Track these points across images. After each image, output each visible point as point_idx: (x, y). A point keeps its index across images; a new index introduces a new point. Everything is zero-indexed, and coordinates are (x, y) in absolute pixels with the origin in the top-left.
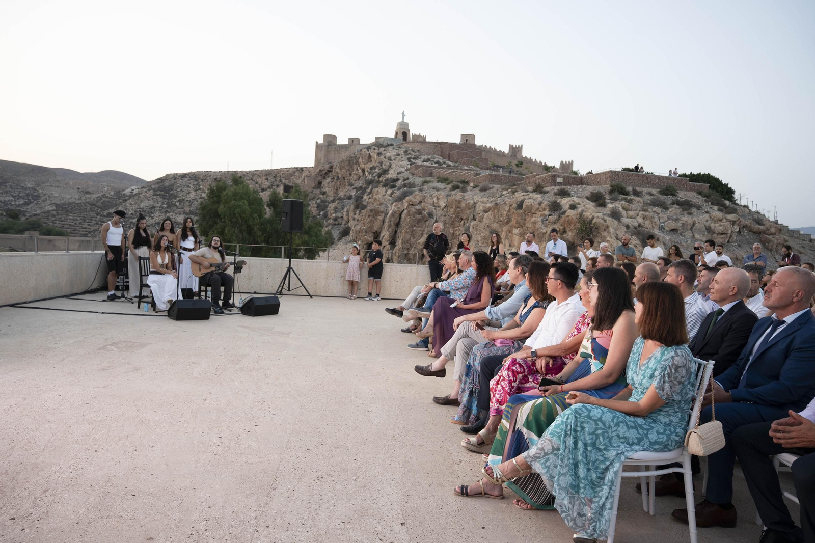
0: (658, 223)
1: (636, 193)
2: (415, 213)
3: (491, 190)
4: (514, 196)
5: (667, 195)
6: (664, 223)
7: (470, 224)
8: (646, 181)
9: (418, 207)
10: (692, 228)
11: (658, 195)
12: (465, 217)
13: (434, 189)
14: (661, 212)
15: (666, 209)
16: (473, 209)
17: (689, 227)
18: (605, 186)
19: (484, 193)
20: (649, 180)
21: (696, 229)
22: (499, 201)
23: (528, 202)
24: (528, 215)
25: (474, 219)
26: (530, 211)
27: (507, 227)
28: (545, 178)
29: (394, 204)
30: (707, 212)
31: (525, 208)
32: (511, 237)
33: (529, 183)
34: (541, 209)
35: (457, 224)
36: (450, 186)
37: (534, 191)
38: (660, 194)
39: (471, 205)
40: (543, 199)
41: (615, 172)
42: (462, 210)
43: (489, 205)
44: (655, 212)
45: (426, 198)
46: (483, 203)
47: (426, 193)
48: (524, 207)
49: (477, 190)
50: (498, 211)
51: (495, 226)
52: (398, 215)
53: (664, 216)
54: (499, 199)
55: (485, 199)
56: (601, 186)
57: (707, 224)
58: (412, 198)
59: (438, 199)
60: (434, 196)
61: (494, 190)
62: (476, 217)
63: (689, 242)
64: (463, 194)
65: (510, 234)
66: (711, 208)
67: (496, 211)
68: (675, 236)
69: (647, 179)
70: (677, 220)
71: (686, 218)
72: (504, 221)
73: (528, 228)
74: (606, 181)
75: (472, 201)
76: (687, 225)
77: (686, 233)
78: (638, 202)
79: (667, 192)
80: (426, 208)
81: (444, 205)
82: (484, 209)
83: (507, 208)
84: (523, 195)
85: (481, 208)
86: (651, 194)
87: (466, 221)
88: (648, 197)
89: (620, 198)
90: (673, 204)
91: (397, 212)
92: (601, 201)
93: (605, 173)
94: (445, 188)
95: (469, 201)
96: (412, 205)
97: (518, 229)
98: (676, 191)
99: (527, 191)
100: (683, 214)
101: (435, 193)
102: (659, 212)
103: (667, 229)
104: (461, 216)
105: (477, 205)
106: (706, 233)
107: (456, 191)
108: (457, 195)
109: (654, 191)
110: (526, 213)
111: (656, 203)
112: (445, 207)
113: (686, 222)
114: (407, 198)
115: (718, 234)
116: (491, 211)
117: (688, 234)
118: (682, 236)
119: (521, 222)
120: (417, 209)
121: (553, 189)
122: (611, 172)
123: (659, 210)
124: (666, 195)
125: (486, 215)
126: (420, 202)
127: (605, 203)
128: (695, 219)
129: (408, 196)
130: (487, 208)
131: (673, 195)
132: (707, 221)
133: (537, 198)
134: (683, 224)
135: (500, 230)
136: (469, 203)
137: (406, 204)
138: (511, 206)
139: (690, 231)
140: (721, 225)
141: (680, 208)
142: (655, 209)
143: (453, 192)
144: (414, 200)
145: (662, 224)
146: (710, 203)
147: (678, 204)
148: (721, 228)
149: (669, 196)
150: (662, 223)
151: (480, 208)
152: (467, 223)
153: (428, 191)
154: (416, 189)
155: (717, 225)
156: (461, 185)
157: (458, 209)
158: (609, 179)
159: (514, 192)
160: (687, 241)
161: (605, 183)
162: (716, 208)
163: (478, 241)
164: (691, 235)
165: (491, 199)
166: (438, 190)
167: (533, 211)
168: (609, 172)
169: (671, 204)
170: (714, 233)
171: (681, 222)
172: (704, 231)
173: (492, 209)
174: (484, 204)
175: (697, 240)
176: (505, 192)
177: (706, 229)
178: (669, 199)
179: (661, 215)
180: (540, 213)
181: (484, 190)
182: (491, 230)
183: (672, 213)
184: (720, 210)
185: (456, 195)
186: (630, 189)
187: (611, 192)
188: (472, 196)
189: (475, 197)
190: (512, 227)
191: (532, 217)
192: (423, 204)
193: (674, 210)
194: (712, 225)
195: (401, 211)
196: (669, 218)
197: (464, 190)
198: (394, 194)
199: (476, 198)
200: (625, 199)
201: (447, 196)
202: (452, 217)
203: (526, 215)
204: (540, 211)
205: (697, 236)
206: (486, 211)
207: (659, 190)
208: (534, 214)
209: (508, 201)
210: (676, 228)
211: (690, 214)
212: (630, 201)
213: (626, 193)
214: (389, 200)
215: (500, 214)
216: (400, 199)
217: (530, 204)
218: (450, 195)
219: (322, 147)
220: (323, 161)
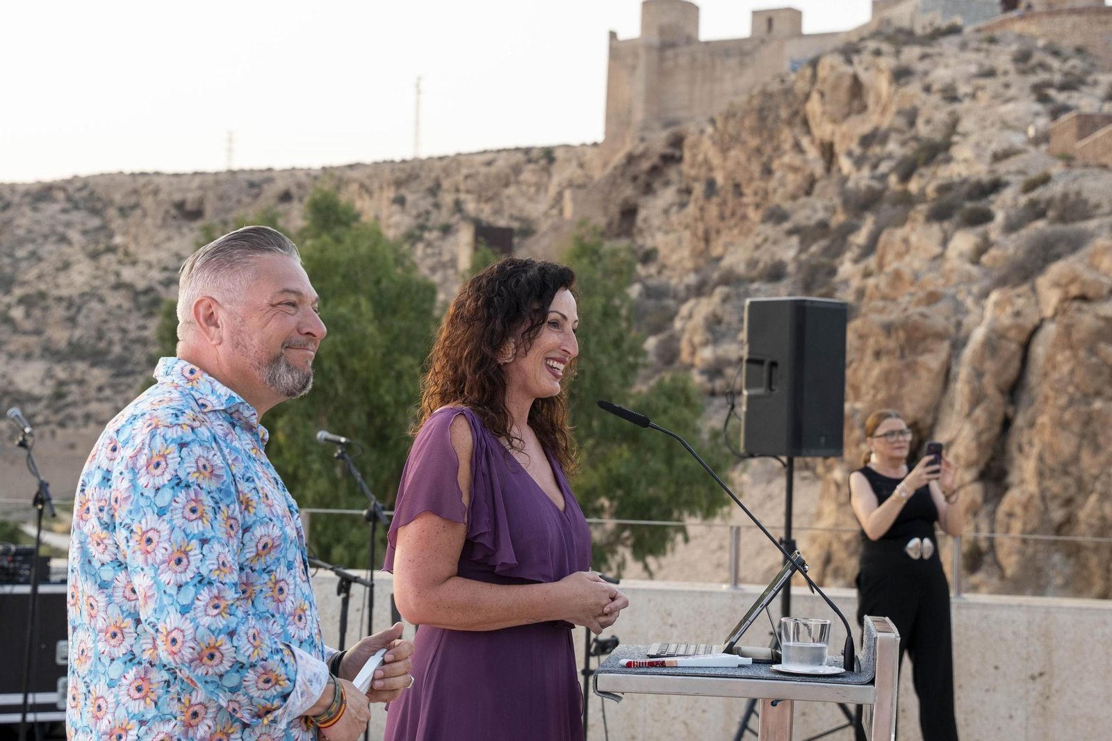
219: (636, 55)
220: (639, 116)
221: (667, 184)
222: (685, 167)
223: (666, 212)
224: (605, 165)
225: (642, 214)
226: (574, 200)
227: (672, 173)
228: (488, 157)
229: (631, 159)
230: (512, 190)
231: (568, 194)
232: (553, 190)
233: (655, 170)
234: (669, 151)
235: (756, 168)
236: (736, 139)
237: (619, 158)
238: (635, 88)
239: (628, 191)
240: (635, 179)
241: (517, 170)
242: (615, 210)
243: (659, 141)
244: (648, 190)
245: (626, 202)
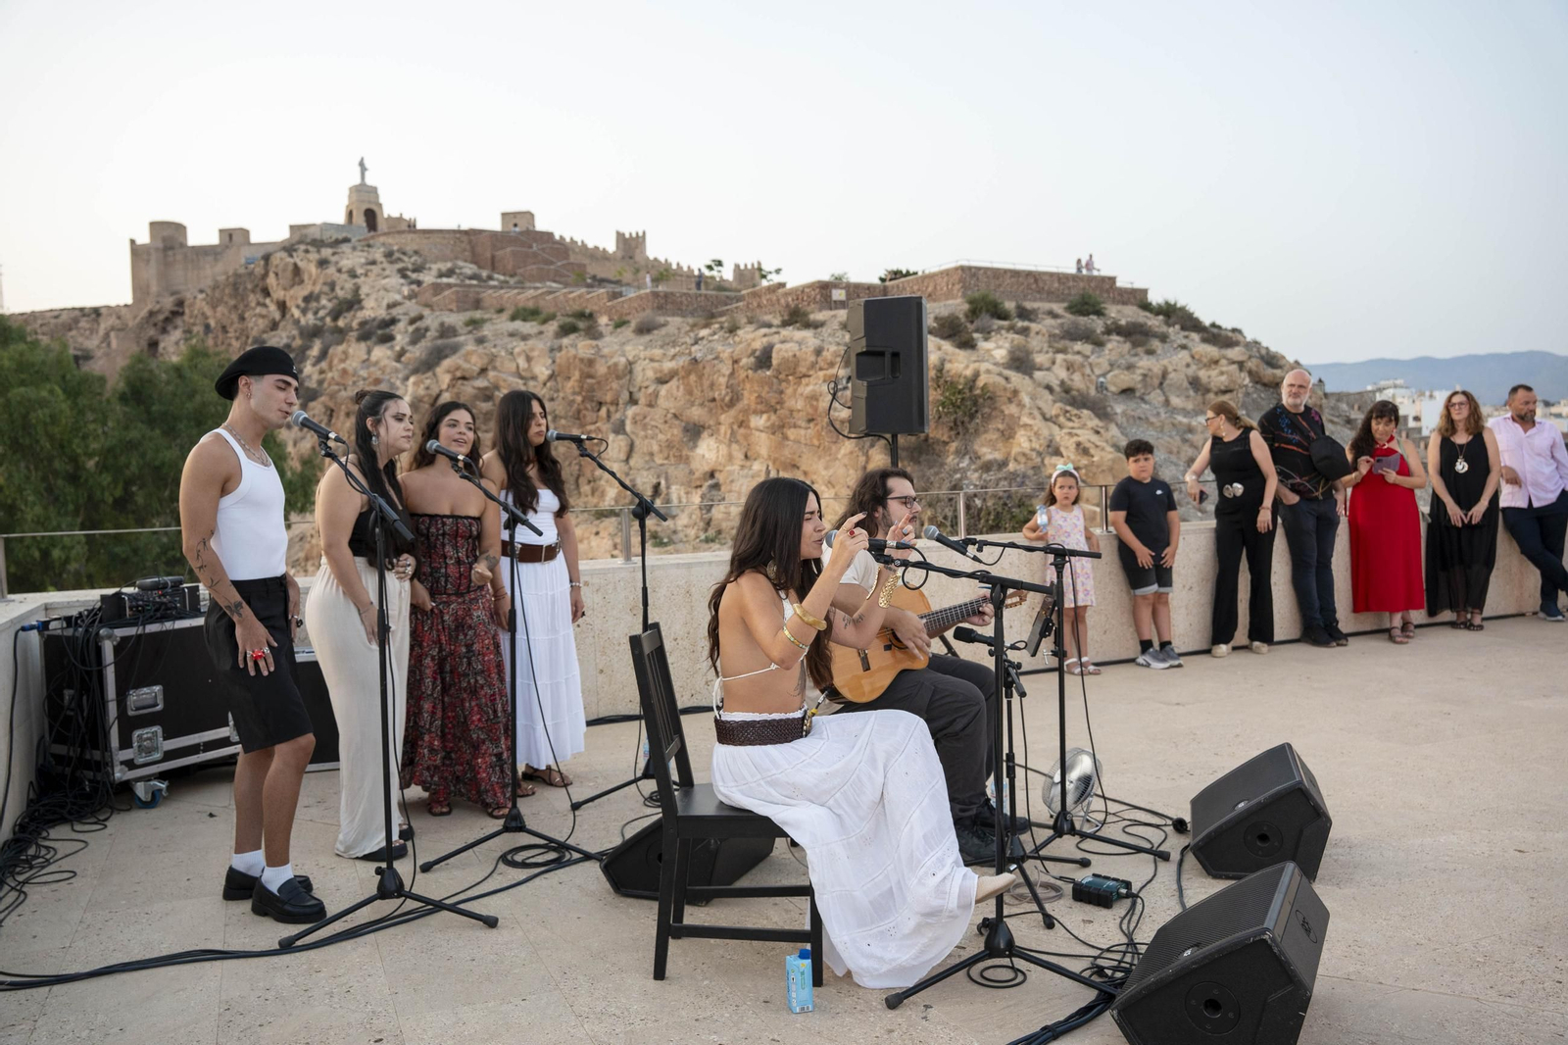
0: (1093, 377)
1: (1024, 314)
2: (476, 397)
3: (663, 331)
4: (737, 339)
5: (1087, 314)
6: (1104, 375)
7: (624, 414)
8: (1034, 286)
9: (481, 383)
10: (1161, 384)
11: (1069, 316)
12: (608, 398)
13: (512, 335)
14: (1093, 353)
15: (1099, 344)
16: (628, 377)
17: (1156, 382)
18: (950, 302)
19: (647, 338)
20: (1041, 284)
21: (1170, 385)
22: (698, 351)
23: (781, 353)
24: (788, 381)
25: (633, 401)
26: (793, 371)
27: (733, 412)
28: (803, 291)
29: (412, 379)
30: (1184, 347)
31: (779, 365)
32: (746, 437)
33: (759, 306)
34: (822, 364)
35: (590, 416)
36: (552, 327)
37: (785, 324)
38: (1072, 313)
39: (621, 367)
40: (823, 341)
41: (970, 268)
42: (599, 383)
43: (668, 365)
44: (1078, 353)
45: (499, 359)
46: (652, 360)
47: (495, 346)
48: (775, 362)
49: (627, 332)
50: (700, 377)
51: (696, 413)
52: (427, 406)
53: (1101, 360)
54: (694, 349)
55: (657, 352)
56: (942, 304)
57: (1191, 371)
58: (461, 362)
59: (529, 359)
60: (519, 354)
61: (671, 329)
62: (636, 396)
63: (1163, 415)
64: (594, 343)
65: (742, 431)
66: (1186, 337)
67: (693, 378)
68: (1132, 405)
69: (1036, 281)
70: (1130, 367)
71: (1145, 363)
72: (723, 400)
73: (792, 411)
74: (950, 291)
75: (623, 360)
76: (1151, 378)
77: (1152, 395)
78: (1037, 333)
79: (1086, 307)
80: (502, 383)
81: (548, 372)
82: (658, 375)
83: (726, 369)
84: (765, 335)
85: (650, 374)
86: (1053, 315)
87: (612, 409)
88: (1049, 321)
89: (995, 327)
90: (1108, 331)
91: (426, 399)
92: (964, 337)
93: (947, 273)
94: (541, 333)
95: (615, 360)
96: (464, 378)
97: (765, 416)
98: (1099, 303)
99: (770, 326)
100: (1136, 355)
101: (519, 346)
102: (1088, 353)
103: (1113, 389)
104: (599, 395)
105: (638, 368)
106: (1191, 393)
107: (572, 336)
108: (579, 346)
109: (1058, 308)
110: (782, 376)
111: (1073, 335)
112: (552, 377)
113: (1150, 370)
114: (446, 363)
115: (1216, 394)
116: (675, 379)
117: (1156, 397)
118: (1146, 402)
119: (773, 398)
120: (479, 389)
121: (834, 316)
122: (963, 268)
123: (1087, 348)
124: (1084, 315)
125: (664, 390)
126: (483, 371)
127: (973, 339)
128: (1165, 362)
129: (446, 357)
130: (666, 371)
131: (1099, 313)
132: (1188, 365)
133: (804, 339)
134: (1145, 376)
135: (712, 423)
136: (616, 365)
137: (445, 379)
138: (736, 362)
139: (1158, 391)
140: (1222, 373)
141: (1125, 342)
142: (1078, 346)
143: (565, 341)
144: (466, 366)
145: (1102, 379)
146: (1177, 327)
147: (1118, 334)
148: (1223, 378)
149: (1092, 317)
150: (1099, 376)
151: (645, 373)
152: (617, 411)
153: (499, 342)
154: (461, 339)
155: (1214, 373)
156: (581, 325)
157: (589, 381)
158: (957, 287)
159: (733, 330)
160: (1158, 414)
161: (949, 295)
162: (1195, 336)
163: (652, 454)
164: (1162, 399)
165: (673, 351)
166: (525, 338)
167: (802, 369)
168: (956, 269)
169: (1103, 333)
170: (1208, 391)
171: (1139, 371)
172: (1187, 389)
173: (682, 373)
174: (656, 365)
175: (1175, 410)
176: (704, 333)
177: (1191, 383)
178: (1097, 324)
179: (1092, 359)
180: (821, 374)
181: (644, 329)
182: (688, 423)
183: (1114, 353)
184: (1204, 340)
185: (574, 346)
186: (1010, 305)
187: (974, 313)
188: (618, 347)
189: (628, 348)
190: (746, 412)
191: (799, 384)
192: (491, 374)
193: (1115, 345)
194: (1203, 374)
195: (434, 394)
196: (1112, 365)
197: (593, 333)
198: (408, 355)
199: (631, 351)
200: (1011, 328)
201: (552, 350)
202: (573, 401)
203: (780, 381)
204: (821, 369)
205: (1176, 401)
206: (662, 381)
207: (1065, 305)
208: (805, 376)
209: (726, 352)
210: (1131, 385)
211: (1150, 352)
212: (1025, 331)
213: (1003, 316)
214: (397, 371)
215: (706, 383)
216: (428, 365)
217: (791, 354)
218: (560, 349)
219: (149, 254)
220: (154, 289)
221: (176, 328)
222: (186, 317)
223: (177, 343)
224: (135, 317)
225: (162, 345)
226: (117, 337)
227: (179, 321)
228: (56, 313)
229: (151, 314)
230: (74, 333)
231: (112, 334)
232: (102, 332)
233: (167, 320)
234: (176, 309)
235: (234, 317)
236: (220, 301)
237: (144, 313)
238: (151, 272)
239: (152, 332)
240: (155, 325)
241: (76, 321)
242: (144, 343)
243: (168, 303)
244: (164, 331)
245: (151, 338)
